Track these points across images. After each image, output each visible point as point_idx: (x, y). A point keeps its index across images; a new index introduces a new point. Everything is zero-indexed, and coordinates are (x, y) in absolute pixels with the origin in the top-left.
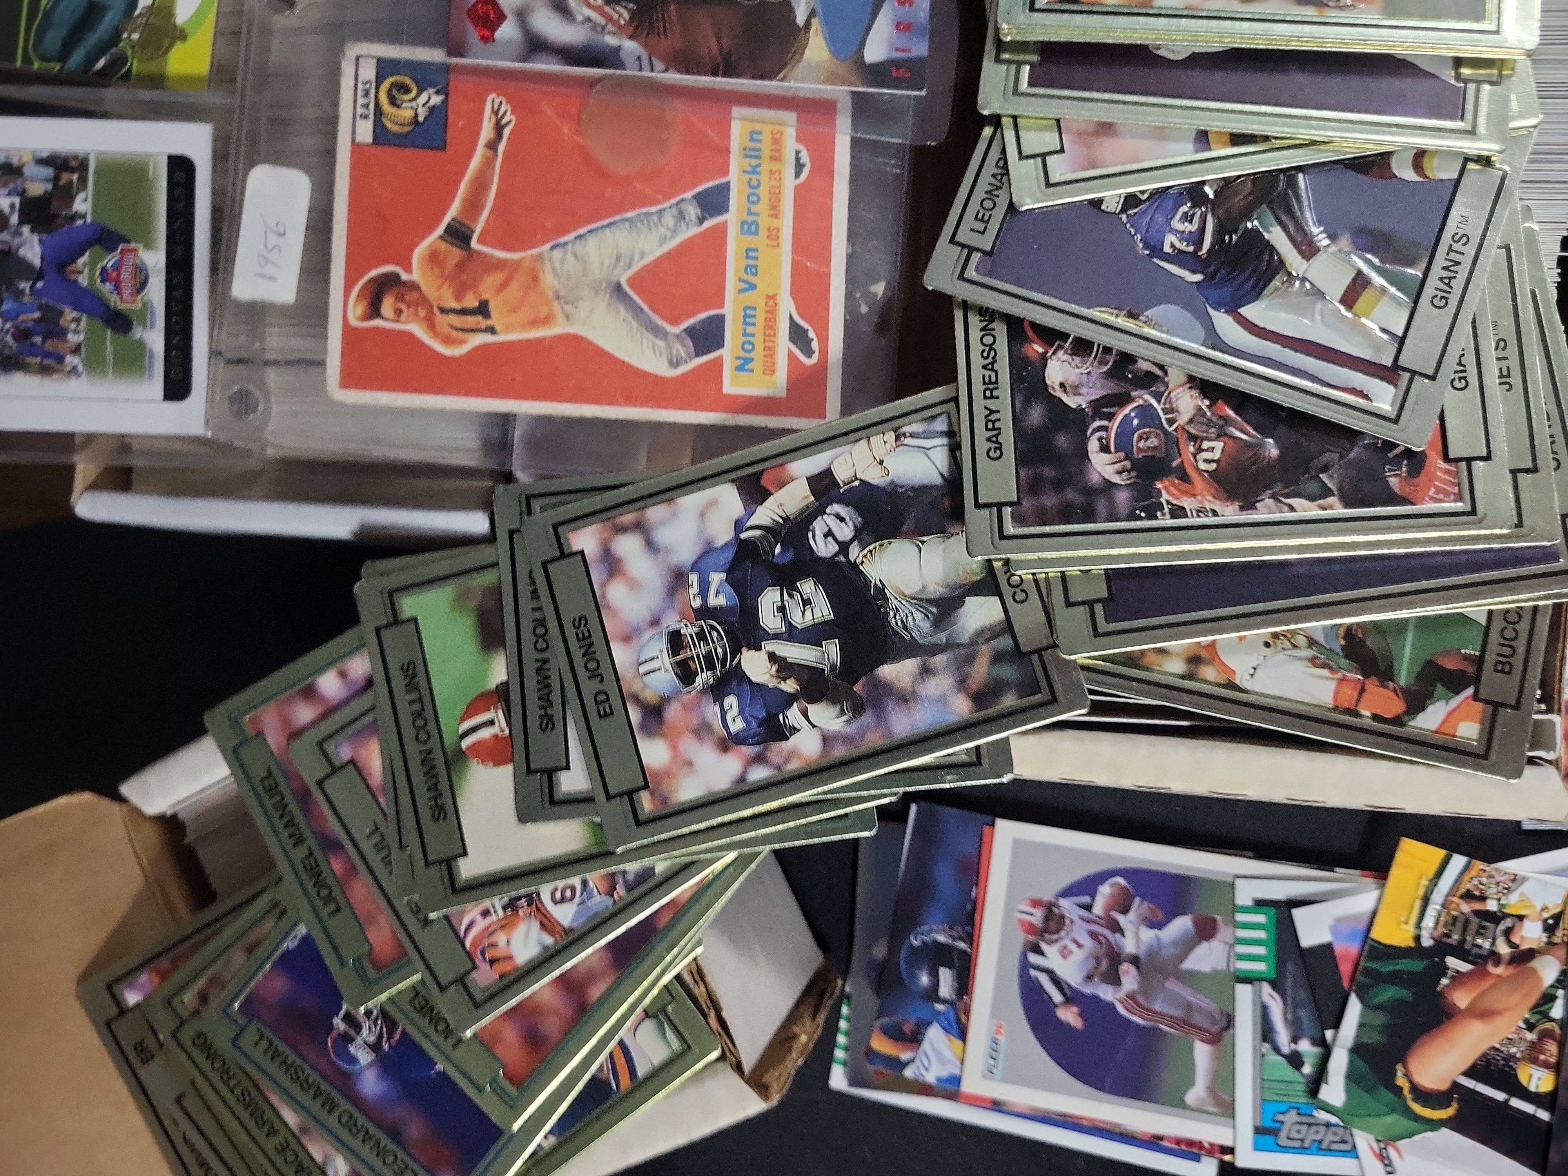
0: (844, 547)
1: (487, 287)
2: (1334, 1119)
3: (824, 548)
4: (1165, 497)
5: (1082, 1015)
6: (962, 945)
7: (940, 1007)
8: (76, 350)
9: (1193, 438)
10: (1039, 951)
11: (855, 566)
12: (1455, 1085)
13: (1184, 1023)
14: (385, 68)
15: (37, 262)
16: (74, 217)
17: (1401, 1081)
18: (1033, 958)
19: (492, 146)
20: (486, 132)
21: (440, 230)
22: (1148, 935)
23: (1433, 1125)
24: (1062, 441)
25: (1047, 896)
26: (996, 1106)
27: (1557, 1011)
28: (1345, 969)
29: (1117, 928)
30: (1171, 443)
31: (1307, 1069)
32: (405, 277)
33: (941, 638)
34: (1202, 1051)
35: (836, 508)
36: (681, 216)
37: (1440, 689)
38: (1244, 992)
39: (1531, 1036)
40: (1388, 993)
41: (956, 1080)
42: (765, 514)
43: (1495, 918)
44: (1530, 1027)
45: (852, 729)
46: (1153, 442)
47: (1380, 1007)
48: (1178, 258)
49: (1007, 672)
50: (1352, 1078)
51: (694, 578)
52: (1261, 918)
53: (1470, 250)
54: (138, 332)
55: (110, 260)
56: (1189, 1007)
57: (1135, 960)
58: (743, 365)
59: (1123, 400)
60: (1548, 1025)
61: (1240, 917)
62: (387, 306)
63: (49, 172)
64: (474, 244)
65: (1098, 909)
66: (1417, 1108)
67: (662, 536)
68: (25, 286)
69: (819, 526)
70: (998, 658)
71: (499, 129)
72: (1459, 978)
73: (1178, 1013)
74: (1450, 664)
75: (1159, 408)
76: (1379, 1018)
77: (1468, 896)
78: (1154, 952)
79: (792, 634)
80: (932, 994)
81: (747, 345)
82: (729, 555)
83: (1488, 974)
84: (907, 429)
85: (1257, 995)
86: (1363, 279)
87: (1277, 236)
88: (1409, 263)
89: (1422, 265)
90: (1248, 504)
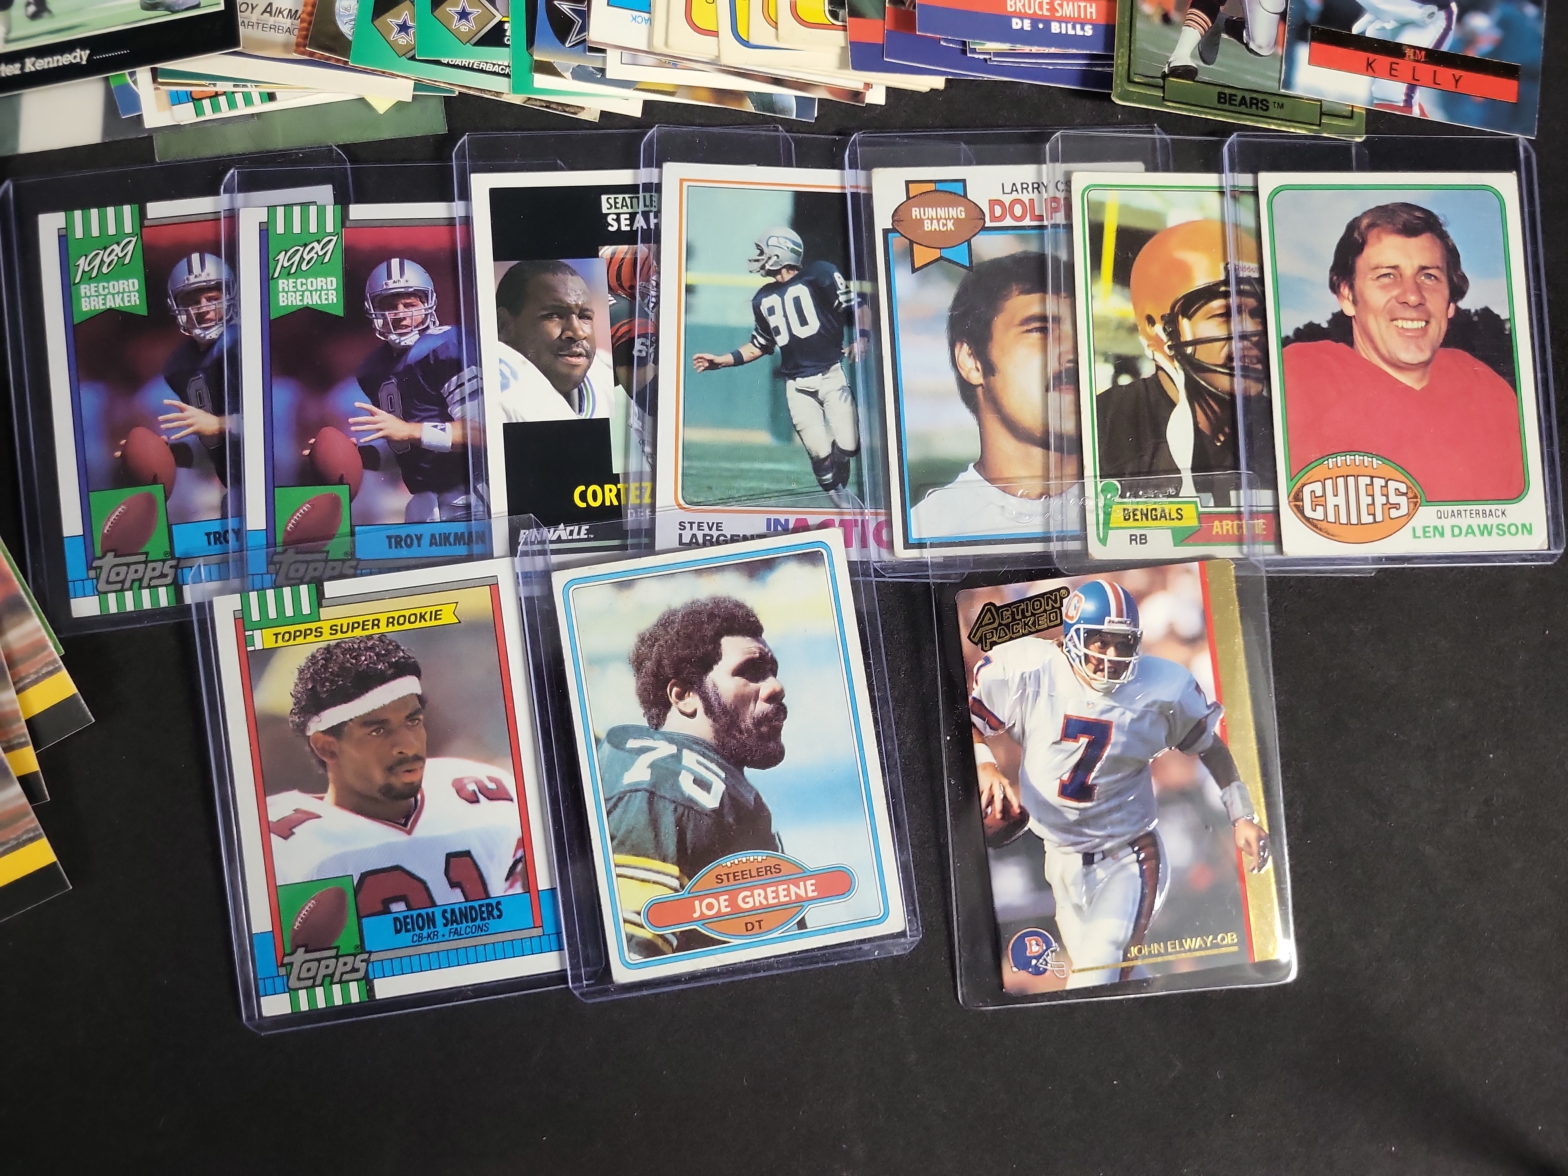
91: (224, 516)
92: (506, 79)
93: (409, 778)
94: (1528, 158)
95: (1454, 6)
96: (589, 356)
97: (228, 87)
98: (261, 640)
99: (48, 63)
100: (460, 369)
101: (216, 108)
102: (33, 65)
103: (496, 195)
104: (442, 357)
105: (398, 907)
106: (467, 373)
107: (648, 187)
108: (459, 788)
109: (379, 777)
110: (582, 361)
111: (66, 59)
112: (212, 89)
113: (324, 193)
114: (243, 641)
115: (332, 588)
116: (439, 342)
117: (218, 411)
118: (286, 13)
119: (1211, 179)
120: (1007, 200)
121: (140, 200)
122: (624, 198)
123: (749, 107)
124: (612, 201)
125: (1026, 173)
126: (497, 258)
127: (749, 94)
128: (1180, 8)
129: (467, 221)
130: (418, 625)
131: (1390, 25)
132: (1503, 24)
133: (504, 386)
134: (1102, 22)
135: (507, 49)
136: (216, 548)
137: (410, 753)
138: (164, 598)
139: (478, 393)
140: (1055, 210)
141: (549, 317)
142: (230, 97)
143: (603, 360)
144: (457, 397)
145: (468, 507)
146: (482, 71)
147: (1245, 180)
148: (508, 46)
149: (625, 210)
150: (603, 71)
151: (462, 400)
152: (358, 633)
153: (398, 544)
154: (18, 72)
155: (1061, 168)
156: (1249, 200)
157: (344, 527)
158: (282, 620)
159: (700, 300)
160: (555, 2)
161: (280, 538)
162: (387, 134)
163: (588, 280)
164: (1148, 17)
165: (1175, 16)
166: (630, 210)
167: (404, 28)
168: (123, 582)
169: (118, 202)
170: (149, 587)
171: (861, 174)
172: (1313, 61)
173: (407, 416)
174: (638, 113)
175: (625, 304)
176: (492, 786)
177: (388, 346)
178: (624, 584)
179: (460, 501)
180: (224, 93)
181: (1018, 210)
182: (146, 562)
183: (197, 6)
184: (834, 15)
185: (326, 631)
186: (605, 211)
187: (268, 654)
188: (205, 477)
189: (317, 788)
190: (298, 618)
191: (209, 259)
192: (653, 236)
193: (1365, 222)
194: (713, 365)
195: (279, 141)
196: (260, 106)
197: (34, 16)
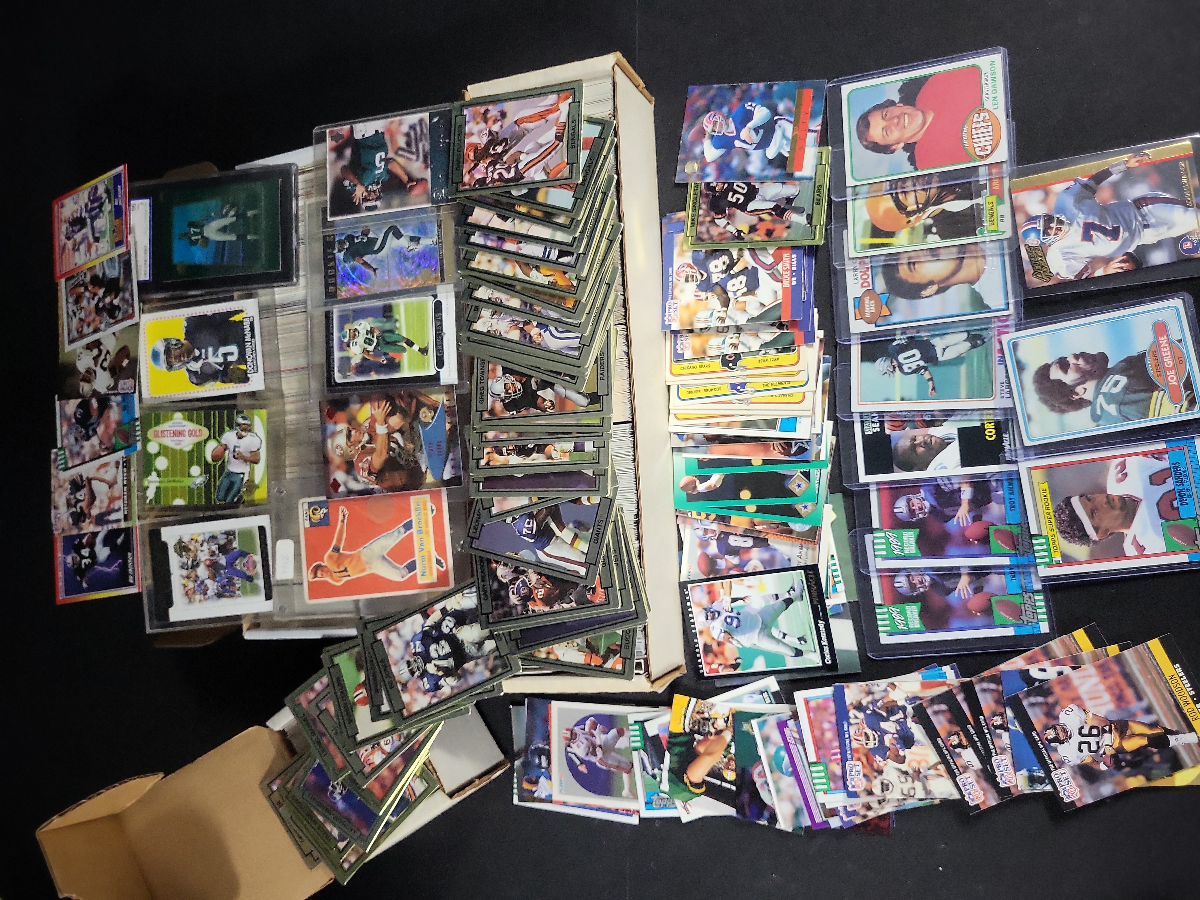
0: (451, 630)
1: (346, 564)
2: (666, 796)
3: (446, 630)
4: (530, 607)
5: (587, 768)
6: (547, 747)
7: (543, 770)
8: (239, 589)
9: (536, 588)
10: (569, 746)
11: (454, 635)
12: (704, 781)
13: (618, 767)
14: (310, 504)
15: (225, 564)
16: (233, 549)
17: (686, 780)
18: (569, 749)
19: (343, 521)
20: (341, 517)
21: (331, 549)
22: (604, 737)
23: (699, 795)
24: (503, 593)
25: (571, 727)
26: (564, 804)
27: (733, 750)
28: (664, 743)
29: (593, 735)
30: (530, 590)
31: (658, 779)
32: (323, 564)
33: (480, 654)
34: (625, 776)
35: (448, 618)
36: (399, 532)
37: (611, 655)
38: (635, 753)
39: (726, 760)
40: (677, 750)
41: (550, 796)
42: (430, 622)
43: (708, 719)
44: (725, 757)
45: (458, 684)
46: (526, 591)
47: (676, 754)
48: (527, 535)
49: (498, 662)
50: (670, 780)
51: (412, 644)
52: (637, 727)
53: (603, 525)
54: (255, 581)
55: (245, 560)
56: (619, 762)
57: (600, 746)
58: (423, 574)
59: (517, 579)
60: (730, 756)
61: (631, 728)
62: (319, 574)
63: (225, 536)
64: (341, 551)
65: (587, 729)
66: (692, 789)
67: (402, 632)
68: (222, 572)
69: (444, 624)
70: (495, 658)
71: (344, 516)
72: (699, 742)
73: (616, 764)
74: (613, 648)
75: (527, 580)
76: (676, 759)
77: (698, 712)
78: (606, 742)
79: (440, 658)
80: (540, 766)
81: (424, 567)
82: (421, 635)
83: (708, 739)
84: (465, 592)
85: (639, 754)
86: (576, 536)
87: (553, 526)
88: (588, 530)
89: (591, 531)
90: (552, 607)
91: (1004, 573)
92: (822, 470)
93: (1117, 501)
94: (835, 82)
95: (775, 118)
96: (931, 436)
97: (830, 571)
98: (1057, 558)
99: (824, 636)
100: (938, 485)
101: (838, 576)
102: (824, 642)
103: (867, 473)
104: (934, 492)
105: (1175, 504)
106: (940, 482)
107: (861, 417)
108: (1121, 480)
109: (1117, 512)
110: (933, 439)
111: (822, 629)
112: (831, 578)
113: (868, 538)
114: (1058, 565)
115: (1034, 531)
116: (928, 493)
117: (959, 576)
118: (801, 551)
119: (849, 205)
120: (861, 281)
121: (874, 606)
122: (866, 426)
123: (827, 381)
124: (868, 430)
125: (849, 275)
126: (893, 472)
127: (823, 381)
128: (783, 223)
129: (878, 483)
130: (1049, 498)
131: (785, 142)
132: (782, 98)
133: (945, 468)
134: (790, 251)
135: (811, 470)
136: (1017, 576)
137: (1105, 500)
138: (1041, 597)
139: (948, 478)
140: (864, 263)
141: (916, 452)
142: (833, 571)
143: (932, 431)
144: (950, 486)
145: (996, 480)
146: (820, 479)
147: (849, 191)
148: (809, 470)
149: (871, 425)
150: (818, 435)
151: (952, 484)
152: (1053, 520)
153: (1013, 507)
154: (827, 648)
155: (847, 261)
156: (857, 189)
157: (1007, 528)
158: (1049, 550)
159: (906, 395)
160: (792, 453)
161: (1013, 552)
162: (844, 515)
163: (900, 438)
164: (789, 234)
165: (787, 224)
166: (871, 423)
167: (805, 507)
168: (1033, 613)
169: (875, 614)
170: (1035, 603)
171: (852, 337)
172: (801, 170)
173: (959, 504)
174: (832, 422)
175: (909, 424)
176: (1119, 468)
177: (930, 512)
178: (1029, 418)
179: (994, 484)
180: (832, 573)
181: (865, 277)
182: (1025, 604)
183: (802, 580)
184: (794, 350)
185: (1052, 533)
186: (871, 433)
187: (1064, 556)
188: (987, 581)
189: (1122, 537)
190: (1047, 543)
191: (897, 579)
192: (881, 414)
193: (865, 143)
194: (934, 389)
195: (848, 556)
196: (836, 561)
197: (805, 641)
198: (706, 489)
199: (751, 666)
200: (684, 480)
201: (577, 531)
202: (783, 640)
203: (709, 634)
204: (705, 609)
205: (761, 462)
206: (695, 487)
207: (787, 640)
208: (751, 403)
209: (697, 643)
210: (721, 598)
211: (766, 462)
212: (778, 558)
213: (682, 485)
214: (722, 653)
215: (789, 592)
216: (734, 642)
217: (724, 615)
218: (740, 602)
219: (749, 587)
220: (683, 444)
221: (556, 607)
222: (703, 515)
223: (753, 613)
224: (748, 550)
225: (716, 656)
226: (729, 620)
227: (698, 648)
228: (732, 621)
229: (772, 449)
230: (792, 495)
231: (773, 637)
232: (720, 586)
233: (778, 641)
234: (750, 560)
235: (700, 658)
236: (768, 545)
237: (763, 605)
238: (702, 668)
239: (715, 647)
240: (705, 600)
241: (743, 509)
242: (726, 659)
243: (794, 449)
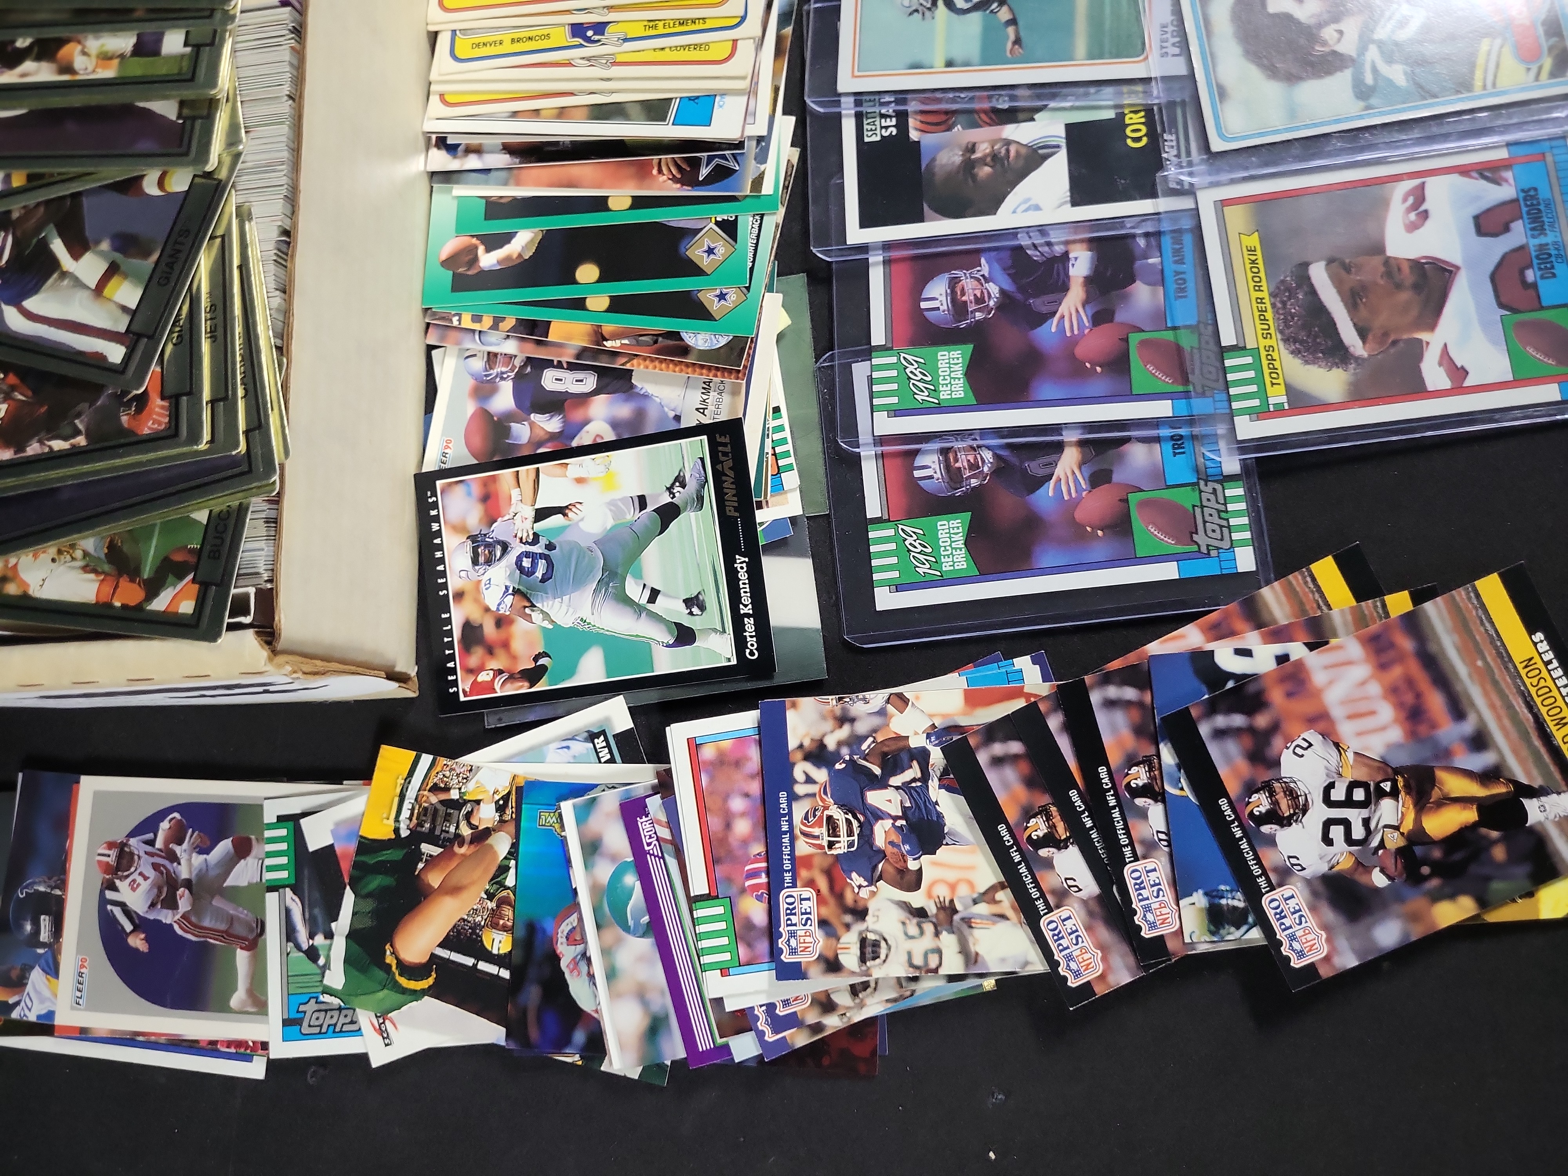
5: (146, 939)
6: (58, 892)
7: (40, 951)
10: (115, 889)
12: (433, 956)
13: (227, 935)
17: (390, 959)
18: (110, 895)
22: (198, 860)
23: (417, 995)
25: (120, 838)
26: (83, 1034)
27: (510, 881)
28: (346, 867)
29: (173, 858)
31: (322, 961)
34: (242, 957)
38: (272, 898)
39: (491, 905)
40: (376, 882)
41: (51, 1014)
43: (457, 805)
44: (490, 896)
47: (369, 895)
50: (349, 961)
52: (283, 832)
53: (190, 244)
56: (231, 920)
57: (188, 884)
60: (504, 893)
61: (268, 834)
65: (159, 844)
66: (403, 982)
72: (432, 861)
73: (223, 927)
74: (179, 557)
76: (369, 905)
77: (435, 789)
78: (202, 875)
80: (34, 940)
83: (455, 854)
85: (282, 899)
86: (112, 270)
87: (58, 247)
88: (146, 255)
89: (155, 256)
90: (20, 448)
91: (1157, 439)
92: (765, 218)
93: (1406, 268)
96: (1008, 143)
97: (768, 443)
98: (1278, 396)
99: (745, 592)
100: (1020, 248)
101: (786, 455)
102: (746, 606)
103: (865, 222)
104: (1010, 262)
105: (1530, 275)
106: (1024, 241)
107: (858, 103)
108: (1412, 227)
109: (1405, 296)
110: (1013, 149)
111: (743, 576)
112: (770, 457)
113: (860, 370)
114: (1279, 412)
115: (1228, 338)
116: (997, 267)
117: (1059, 447)
118: (705, 397)
121: (865, 523)
122: (868, 124)
123: (789, 30)
124: (870, 133)
126: (921, 220)
127: (779, 30)
129: (887, 246)
130: (1261, 265)
133: (1037, 208)
135: (739, 218)
136: (1188, 445)
137: (1382, 269)
138: (1236, 491)
139: (1042, 229)
141: (974, 177)
142: (776, 443)
143: (1011, 131)
144: (1046, 249)
145: (1147, 235)
146: (758, 236)
148: (736, 217)
149: (877, 123)
150: (760, 139)
151: (1049, 244)
152: (1269, 315)
153: (1183, 290)
154: (752, 621)
157: (1169, 335)
158: (1259, 380)
159: (958, 55)
160: (701, 179)
161: (1181, 388)
162: (808, 324)
163: (939, 148)
166: (878, 119)
167: (722, 296)
168: (1221, 527)
169: (866, 542)
170: (1225, 504)
173: (1064, 288)
174: (792, 120)
175: (962, 118)
176: (1411, 200)
177: (1000, 307)
178: (1222, 93)
179: (1142, 242)
180: (773, 448)
182: (1202, 507)
183: (702, 459)
185: (1268, 342)
186: (878, 138)
187: (1290, 390)
188: (1121, 458)
189: (1417, 350)
190: (1257, 366)
191: (920, 461)
192: (901, 96)
194: (1017, 41)
195: (812, 412)
196: (785, 420)
197: (702, 608)
198: (499, 262)
199: (572, 672)
200: (450, 246)
201: (118, 257)
202: (650, 607)
203: (478, 600)
204: (473, 538)
205: (628, 202)
206: (475, 259)
207: (661, 606)
208: (615, 64)
209: (449, 621)
210: (513, 510)
211: (639, 203)
212: (653, 414)
213: (444, 256)
214: (506, 645)
215: (670, 489)
216: (536, 616)
217: (518, 549)
218: (556, 520)
219: (580, 481)
220: (454, 164)
221: (33, 449)
222: (487, 322)
223: (584, 544)
224: (583, 398)
225: (490, 651)
226: (526, 563)
227: (450, 633)
228: (534, 565)
229: (655, 172)
230: (695, 270)
231: (627, 601)
232: (512, 480)
233: (638, 609)
234: (586, 422)
235: (452, 658)
236: (632, 386)
237: (610, 523)
238: (455, 683)
239: (489, 629)
240: (474, 518)
241: (579, 304)
242: (514, 658)
243: (704, 172)
